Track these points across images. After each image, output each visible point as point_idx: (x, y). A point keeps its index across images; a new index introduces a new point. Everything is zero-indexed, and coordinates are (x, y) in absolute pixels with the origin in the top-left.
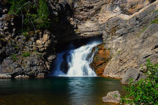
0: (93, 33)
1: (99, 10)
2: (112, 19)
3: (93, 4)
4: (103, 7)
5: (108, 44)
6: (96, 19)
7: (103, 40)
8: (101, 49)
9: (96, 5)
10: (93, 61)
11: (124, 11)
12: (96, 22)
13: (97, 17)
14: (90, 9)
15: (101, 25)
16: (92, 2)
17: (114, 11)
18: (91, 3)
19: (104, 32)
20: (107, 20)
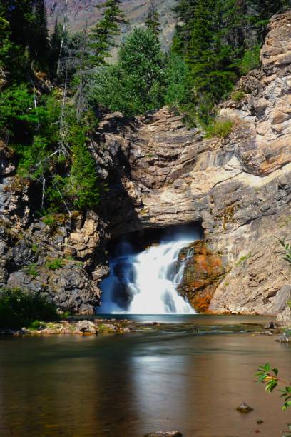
0: (180, 216)
1: (191, 163)
2: (222, 185)
3: (179, 151)
4: (202, 158)
5: (217, 241)
6: (185, 185)
7: (205, 232)
8: (200, 253)
9: (185, 153)
10: (184, 280)
11: (249, 168)
12: (185, 190)
13: (188, 180)
14: (170, 161)
15: (198, 197)
16: (176, 145)
17: (226, 166)
18: (173, 148)
19: (205, 215)
20: (212, 186)
